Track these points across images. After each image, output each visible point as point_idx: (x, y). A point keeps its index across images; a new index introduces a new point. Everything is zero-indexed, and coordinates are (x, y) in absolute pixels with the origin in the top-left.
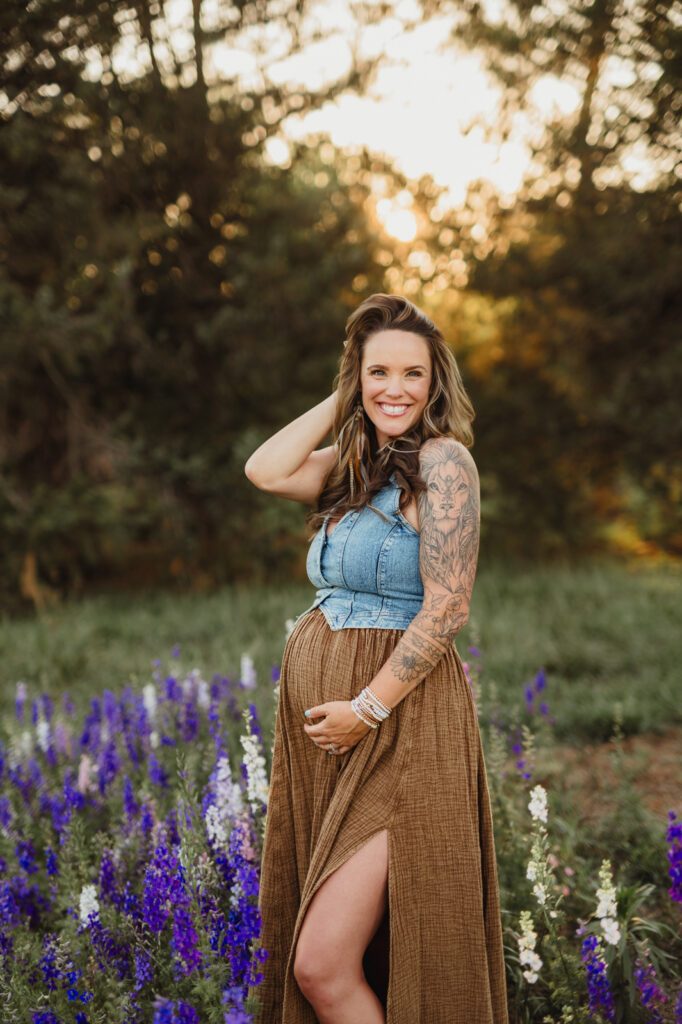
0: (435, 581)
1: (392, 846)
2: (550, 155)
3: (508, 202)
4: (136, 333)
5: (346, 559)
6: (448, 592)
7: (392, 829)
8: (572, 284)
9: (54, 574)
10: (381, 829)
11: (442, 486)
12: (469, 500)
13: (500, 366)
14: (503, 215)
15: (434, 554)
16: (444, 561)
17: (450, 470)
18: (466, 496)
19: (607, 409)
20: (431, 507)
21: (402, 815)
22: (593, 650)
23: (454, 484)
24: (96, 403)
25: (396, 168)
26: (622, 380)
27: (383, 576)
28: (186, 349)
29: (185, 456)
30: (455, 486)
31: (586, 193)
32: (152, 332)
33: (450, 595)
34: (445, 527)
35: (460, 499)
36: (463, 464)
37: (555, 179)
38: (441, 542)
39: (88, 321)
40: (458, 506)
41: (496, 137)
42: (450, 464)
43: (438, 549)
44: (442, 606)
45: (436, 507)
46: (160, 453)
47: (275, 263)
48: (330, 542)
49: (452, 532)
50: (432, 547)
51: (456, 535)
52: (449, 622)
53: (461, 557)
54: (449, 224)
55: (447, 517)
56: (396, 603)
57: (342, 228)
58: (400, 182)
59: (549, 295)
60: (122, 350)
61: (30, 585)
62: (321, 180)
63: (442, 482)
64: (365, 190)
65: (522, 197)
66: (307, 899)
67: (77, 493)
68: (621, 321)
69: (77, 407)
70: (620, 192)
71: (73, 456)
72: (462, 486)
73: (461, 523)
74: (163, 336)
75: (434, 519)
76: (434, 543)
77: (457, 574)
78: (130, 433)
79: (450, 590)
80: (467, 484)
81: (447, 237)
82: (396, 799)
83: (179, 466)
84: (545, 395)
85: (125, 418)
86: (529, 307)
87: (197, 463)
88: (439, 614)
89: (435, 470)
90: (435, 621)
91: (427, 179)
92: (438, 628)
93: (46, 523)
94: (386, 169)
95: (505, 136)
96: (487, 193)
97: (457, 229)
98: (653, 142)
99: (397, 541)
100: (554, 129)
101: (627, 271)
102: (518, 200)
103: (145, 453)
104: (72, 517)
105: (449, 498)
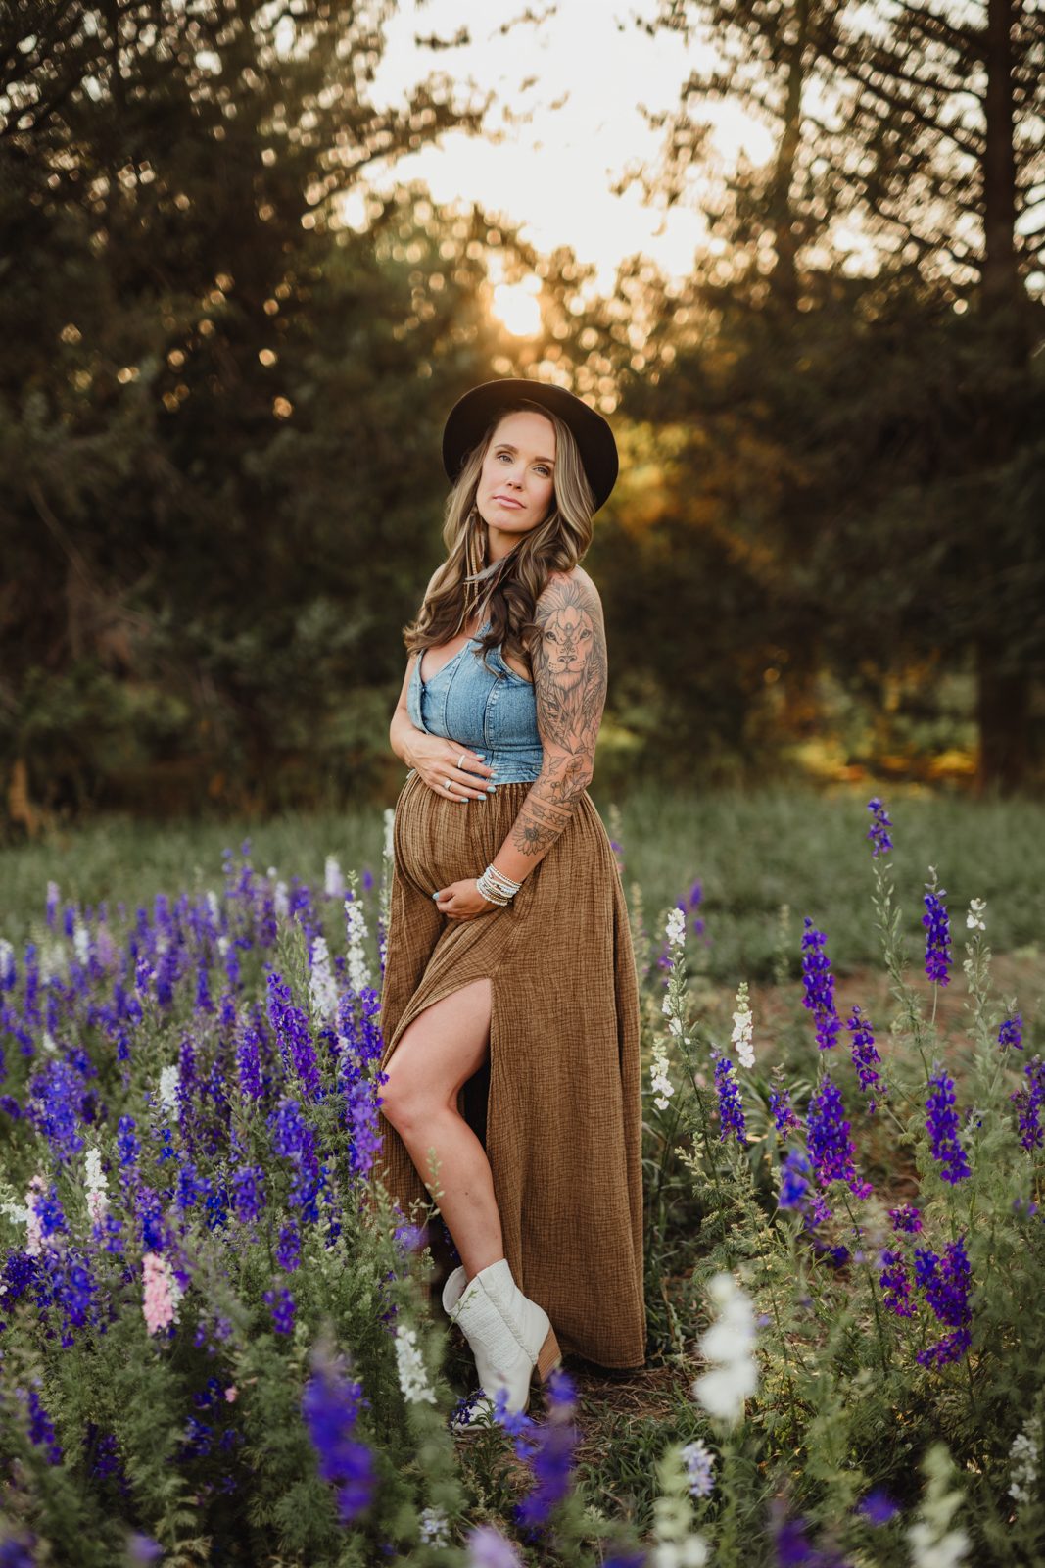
0: (554, 742)
1: (496, 996)
2: (733, 223)
3: (675, 289)
4: (160, 464)
5: (450, 713)
6: (566, 753)
7: (495, 980)
8: (760, 409)
9: (52, 789)
10: (484, 976)
11: (561, 636)
12: (594, 647)
13: (663, 523)
14: (667, 308)
15: (553, 711)
16: (563, 719)
17: (571, 617)
18: (590, 644)
19: (803, 578)
20: (546, 660)
21: (508, 966)
22: (771, 884)
23: (576, 633)
24: (104, 560)
25: (522, 237)
26: (826, 539)
27: (492, 732)
28: (229, 487)
29: (229, 636)
30: (576, 634)
31: (785, 279)
32: (182, 462)
33: (570, 757)
34: (566, 681)
35: (582, 649)
36: (585, 607)
37: (742, 259)
38: (561, 698)
39: (97, 442)
40: (581, 657)
41: (662, 198)
42: (570, 609)
43: (557, 707)
44: (562, 770)
45: (553, 659)
46: (195, 629)
47: (352, 369)
48: (429, 689)
49: (574, 687)
50: (550, 704)
51: (580, 690)
52: (570, 784)
53: (584, 713)
54: (592, 319)
55: (567, 671)
56: (508, 755)
57: (443, 323)
58: (527, 258)
59: (726, 422)
60: (141, 486)
61: (20, 803)
62: (414, 253)
63: (561, 633)
64: (476, 269)
65: (695, 281)
66: (405, 1022)
67: (82, 683)
68: (825, 458)
69: (78, 563)
70: (828, 279)
71: (74, 632)
72: (586, 633)
73: (585, 676)
74: (197, 468)
75: (551, 673)
76: (552, 699)
77: (577, 732)
78: (153, 602)
79: (570, 751)
80: (590, 629)
81: (590, 338)
82: (503, 949)
83: (220, 647)
84: (718, 562)
85: (145, 583)
86: (700, 436)
87: (247, 643)
88: (558, 778)
89: (553, 617)
90: (555, 786)
91: (565, 255)
92: (558, 793)
93: (43, 719)
94: (507, 240)
95: (673, 197)
96: (647, 275)
97: (604, 330)
98: (874, 209)
99: (503, 693)
100: (740, 187)
101: (835, 391)
102: (690, 286)
103: (173, 629)
104: (78, 711)
105: (569, 648)
